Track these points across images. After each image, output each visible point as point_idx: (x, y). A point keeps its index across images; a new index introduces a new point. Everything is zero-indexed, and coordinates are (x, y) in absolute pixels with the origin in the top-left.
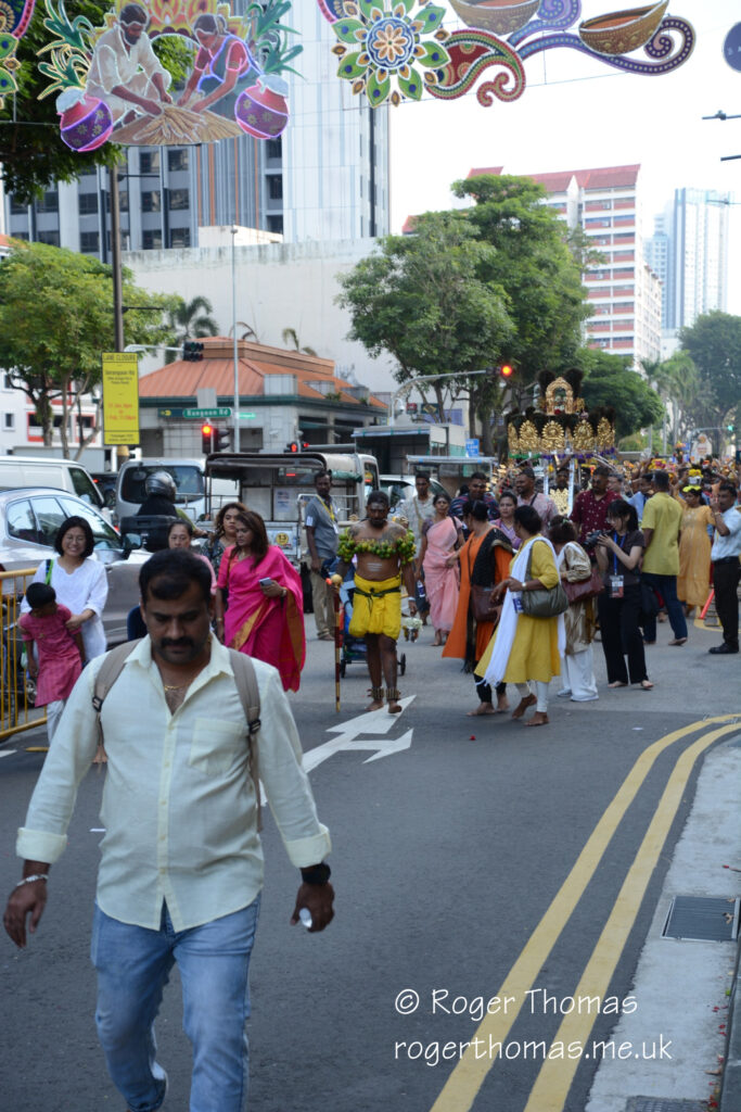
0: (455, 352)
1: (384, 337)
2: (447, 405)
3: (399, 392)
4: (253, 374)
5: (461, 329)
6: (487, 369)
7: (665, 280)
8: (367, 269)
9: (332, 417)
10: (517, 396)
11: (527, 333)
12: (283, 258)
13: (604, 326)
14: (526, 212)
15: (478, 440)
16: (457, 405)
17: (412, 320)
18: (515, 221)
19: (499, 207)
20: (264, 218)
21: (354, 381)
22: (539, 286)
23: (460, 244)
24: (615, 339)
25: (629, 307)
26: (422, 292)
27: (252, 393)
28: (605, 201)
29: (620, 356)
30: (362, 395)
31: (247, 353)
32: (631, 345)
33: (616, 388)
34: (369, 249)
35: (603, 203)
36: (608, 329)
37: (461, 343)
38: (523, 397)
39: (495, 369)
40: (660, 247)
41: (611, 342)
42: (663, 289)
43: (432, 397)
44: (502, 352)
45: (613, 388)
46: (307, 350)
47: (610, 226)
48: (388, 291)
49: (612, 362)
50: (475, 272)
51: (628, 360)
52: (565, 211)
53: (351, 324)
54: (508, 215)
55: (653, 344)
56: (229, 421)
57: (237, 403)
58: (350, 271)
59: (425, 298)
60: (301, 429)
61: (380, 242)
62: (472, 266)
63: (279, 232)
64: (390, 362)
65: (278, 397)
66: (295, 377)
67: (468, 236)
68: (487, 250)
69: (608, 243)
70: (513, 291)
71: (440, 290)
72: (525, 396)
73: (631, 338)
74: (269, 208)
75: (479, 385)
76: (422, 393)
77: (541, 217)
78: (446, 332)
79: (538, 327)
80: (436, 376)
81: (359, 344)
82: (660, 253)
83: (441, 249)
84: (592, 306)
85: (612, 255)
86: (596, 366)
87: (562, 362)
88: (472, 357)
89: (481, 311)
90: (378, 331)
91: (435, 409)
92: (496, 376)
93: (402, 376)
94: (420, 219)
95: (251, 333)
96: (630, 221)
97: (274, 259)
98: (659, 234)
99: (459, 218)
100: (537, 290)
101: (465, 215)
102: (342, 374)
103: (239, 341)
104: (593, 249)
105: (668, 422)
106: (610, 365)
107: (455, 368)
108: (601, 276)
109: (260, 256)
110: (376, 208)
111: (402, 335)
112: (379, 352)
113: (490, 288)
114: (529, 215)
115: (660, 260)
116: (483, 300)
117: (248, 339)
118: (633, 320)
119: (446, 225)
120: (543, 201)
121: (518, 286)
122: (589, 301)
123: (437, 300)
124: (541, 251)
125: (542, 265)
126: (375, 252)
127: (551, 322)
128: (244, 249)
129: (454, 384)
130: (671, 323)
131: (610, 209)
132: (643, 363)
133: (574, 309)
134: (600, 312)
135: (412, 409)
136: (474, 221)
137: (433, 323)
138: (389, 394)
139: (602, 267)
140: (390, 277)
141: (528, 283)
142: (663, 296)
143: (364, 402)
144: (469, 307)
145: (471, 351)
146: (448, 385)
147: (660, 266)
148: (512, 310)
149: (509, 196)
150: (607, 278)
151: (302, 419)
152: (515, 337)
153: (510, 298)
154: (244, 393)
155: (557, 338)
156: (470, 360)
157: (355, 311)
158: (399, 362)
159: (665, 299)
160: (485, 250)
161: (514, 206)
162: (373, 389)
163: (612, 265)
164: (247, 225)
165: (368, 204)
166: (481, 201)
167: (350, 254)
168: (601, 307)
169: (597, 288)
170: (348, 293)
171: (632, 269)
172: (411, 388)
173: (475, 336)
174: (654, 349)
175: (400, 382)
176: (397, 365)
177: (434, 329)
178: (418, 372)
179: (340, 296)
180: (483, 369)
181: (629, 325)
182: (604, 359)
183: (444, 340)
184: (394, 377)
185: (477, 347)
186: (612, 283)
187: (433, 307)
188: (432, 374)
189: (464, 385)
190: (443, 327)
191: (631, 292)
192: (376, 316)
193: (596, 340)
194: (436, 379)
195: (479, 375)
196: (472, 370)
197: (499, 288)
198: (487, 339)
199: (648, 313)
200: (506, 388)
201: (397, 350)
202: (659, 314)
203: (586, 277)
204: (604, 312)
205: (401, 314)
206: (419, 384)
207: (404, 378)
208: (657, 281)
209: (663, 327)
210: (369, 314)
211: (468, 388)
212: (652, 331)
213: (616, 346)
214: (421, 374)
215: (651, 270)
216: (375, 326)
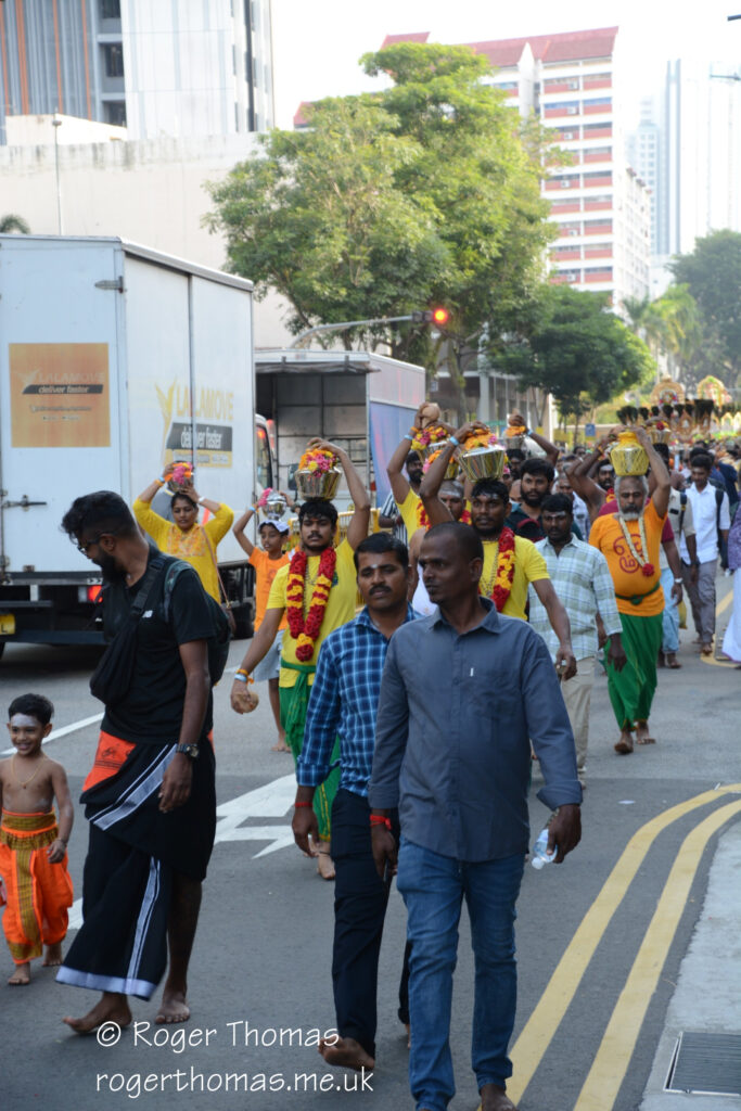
0: (368, 291)
1: (272, 270)
3: (293, 346)
5: (376, 260)
6: (414, 315)
7: (654, 187)
8: (246, 176)
10: (455, 351)
11: (467, 264)
12: (128, 161)
13: (571, 252)
14: (461, 96)
17: (311, 247)
18: (447, 108)
19: (425, 90)
20: (98, 105)
22: (481, 199)
23: (373, 142)
24: (588, 270)
25: (605, 226)
26: (322, 209)
28: (571, 78)
29: (594, 293)
32: (610, 278)
33: (591, 337)
34: (246, 148)
35: (568, 82)
36: (577, 257)
37: (376, 279)
38: (463, 351)
39: (424, 314)
40: (647, 142)
41: (582, 274)
42: (652, 200)
44: (432, 290)
45: (585, 338)
47: (578, 113)
48: (275, 207)
49: (583, 302)
50: (393, 180)
51: (605, 298)
52: (515, 93)
53: (225, 254)
54: (436, 100)
55: (640, 277)
58: (223, 178)
59: (325, 218)
61: (262, 139)
62: (390, 171)
63: (120, 125)
64: (281, 306)
67: (383, 129)
68: (409, 150)
69: (576, 137)
70: (446, 206)
71: (347, 206)
72: (467, 349)
73: (610, 269)
74: (105, 90)
75: (403, 336)
76: (325, 348)
77: (483, 102)
78: (358, 262)
80: (346, 325)
82: (647, 151)
83: (346, 147)
84: (555, 225)
85: (581, 154)
86: (561, 307)
88: (393, 298)
89: (404, 235)
92: (426, 325)
93: (298, 325)
94: (318, 106)
96: (605, 105)
97: (114, 163)
98: (647, 124)
99: (368, 105)
100: (480, 205)
101: (379, 100)
104: (554, 145)
106: (581, 306)
107: (369, 314)
108: (567, 183)
109: (95, 158)
110: (255, 90)
111: (296, 268)
112: (265, 292)
113: (415, 202)
114: (466, 100)
115: (648, 160)
116: (407, 219)
118: (611, 244)
119: (353, 115)
120: (485, 80)
121: (452, 198)
122: (553, 218)
123: (344, 220)
124: (485, 148)
125: (486, 169)
126: (255, 153)
127: (501, 250)
128: (72, 149)
129: (368, 335)
130: (663, 247)
131: (578, 89)
132: (625, 303)
133: (531, 229)
134: (566, 233)
136: (392, 108)
137: (338, 251)
139: (567, 170)
140: (277, 187)
141: (466, 193)
142: (652, 209)
144: (389, 228)
145: (391, 290)
146: (362, 339)
147: (647, 169)
148: (445, 232)
149: (439, 73)
150: (575, 186)
153: (443, 217)
155: (508, 269)
156: (389, 301)
157: (230, 236)
158: (292, 305)
159: (655, 214)
160: (406, 149)
161: (446, 87)
163: (582, 168)
164: (74, 114)
165: (245, 85)
166: (401, 79)
167: (221, 156)
168: (568, 226)
169: (561, 200)
170: (221, 210)
171: (609, 174)
172: (310, 341)
173: (395, 268)
174: (641, 283)
175: (295, 333)
176: (289, 310)
177: (340, 260)
178: (320, 319)
179: (210, 214)
180: (408, 315)
181: (606, 251)
182: (573, 298)
183: (354, 275)
184: (286, 327)
185: (400, 284)
186: (582, 192)
187: (337, 229)
188: (338, 321)
189: (382, 337)
190: (352, 257)
191: (608, 205)
192: (260, 243)
193: (561, 272)
194: (343, 329)
195: (403, 322)
196: (393, 316)
197: (428, 202)
198: (413, 272)
199: (632, 233)
200: (439, 340)
201: (289, 289)
202: (646, 235)
203: (546, 184)
204: (572, 234)
205: (292, 240)
206: (321, 336)
207: (301, 327)
208: (643, 189)
209: (653, 253)
210: (250, 239)
211: (389, 341)
212: (637, 259)
213: (589, 280)
214: (324, 322)
215: (635, 175)
216: (259, 256)
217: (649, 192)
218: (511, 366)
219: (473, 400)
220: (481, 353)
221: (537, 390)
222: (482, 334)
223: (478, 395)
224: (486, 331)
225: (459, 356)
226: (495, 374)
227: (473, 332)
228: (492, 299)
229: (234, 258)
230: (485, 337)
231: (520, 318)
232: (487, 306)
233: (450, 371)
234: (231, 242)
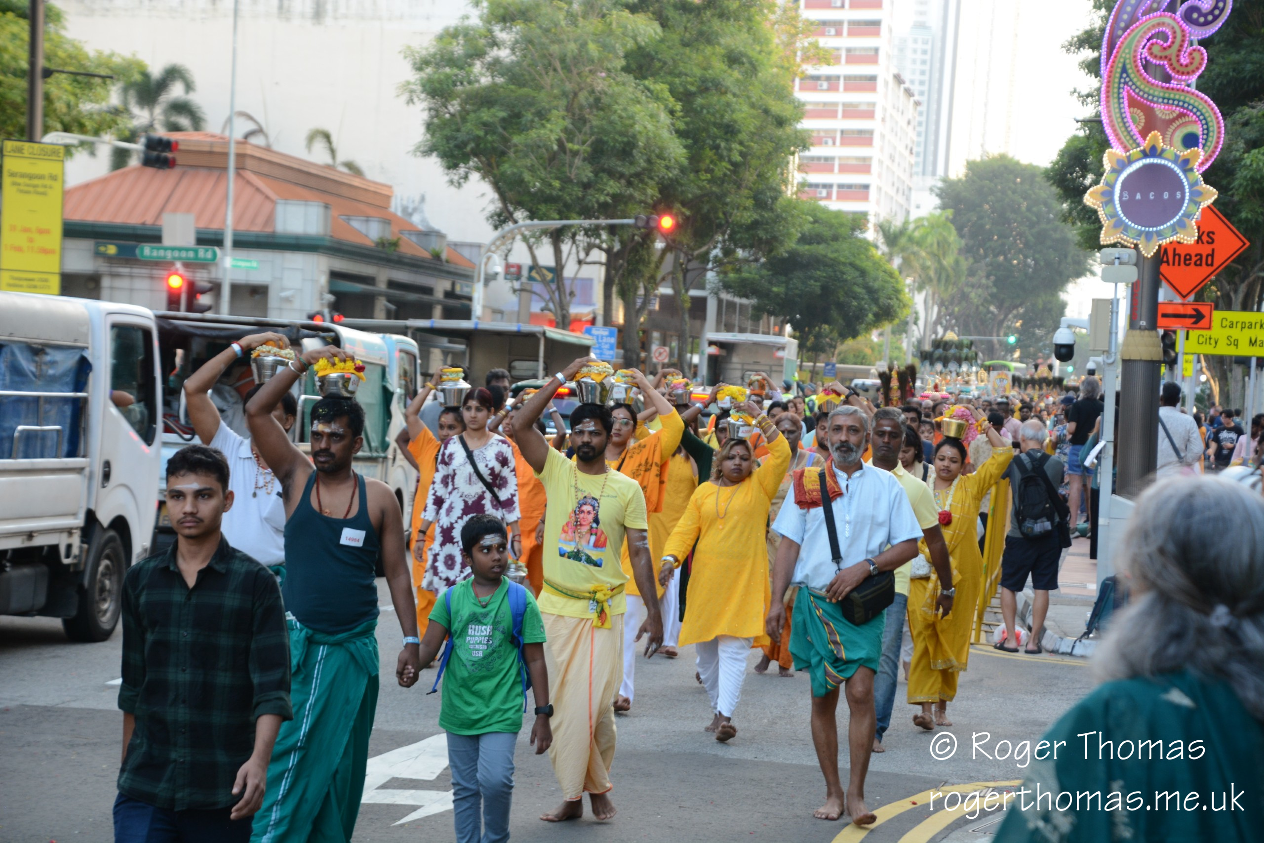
0: (586, 186)
1: (476, 153)
2: (570, 270)
3: (494, 243)
4: (259, 198)
5: (598, 151)
6: (636, 218)
7: (924, 99)
8: (454, 44)
9: (383, 275)
10: (681, 264)
11: (703, 166)
12: (318, 14)
13: (826, 164)
15: (615, 330)
16: (587, 272)
17: (523, 129)
21: (424, 220)
22: (726, 93)
23: (604, 16)
24: (841, 186)
25: (864, 138)
26: (539, 88)
27: (257, 228)
29: (847, 213)
30: (435, 245)
31: (249, 163)
32: (865, 198)
33: (839, 263)
34: (456, 11)
36: (831, 170)
37: (596, 174)
38: (691, 266)
39: (649, 219)
40: (919, 46)
41: (835, 190)
42: (921, 114)
43: (545, 255)
44: (661, 192)
45: (833, 264)
46: (350, 166)
47: (842, 6)
48: (485, 81)
49: (834, 221)
50: (624, 62)
53: (422, 129)
55: (901, 199)
56: (213, 269)
57: (228, 241)
58: (425, 44)
59: (542, 98)
60: (331, 292)
61: (476, 2)
62: (621, 52)
64: (483, 195)
65: (297, 238)
66: (327, 207)
68: (646, 28)
69: (839, 34)
70: (685, 97)
71: (568, 87)
72: (693, 265)
73: (866, 187)
75: (622, 243)
76: (530, 248)
78: (575, 154)
79: (721, 158)
80: (558, 224)
81: (434, 163)
82: (919, 56)
83: (572, 19)
84: (808, 132)
85: (843, 54)
86: (810, 226)
87: (756, 216)
88: (614, 197)
89: (632, 126)
90: (465, 144)
91: (549, 276)
92: (650, 231)
93: (501, 219)
95: (259, 131)
97: (303, 15)
98: (921, 26)
100: (722, 100)
102: (405, 209)
103: (238, 143)
104: (813, 39)
105: (915, 323)
106: (831, 226)
107: (586, 213)
108: (825, 85)
111: (503, 154)
112: (466, 177)
113: (648, 90)
115: (919, 67)
116: (636, 107)
117: (254, 140)
118: (870, 158)
121: (693, 89)
122: (806, 124)
123: (564, 102)
124: (732, 37)
125: (733, 59)
126: (467, 17)
127: (742, 154)
129: (580, 237)
130: (930, 168)
132: (882, 228)
133: (779, 132)
134: (820, 142)
135: (513, 272)
137: (553, 137)
138: (479, 246)
139: (826, 70)
140: (489, 59)
141: (709, 86)
142: (920, 124)
143: (437, 257)
144: (615, 118)
145: (613, 187)
146: (574, 242)
147: (918, 77)
148: (681, 126)
150: (833, 88)
151: (335, 275)
152: (683, 170)
153: (678, 107)
154: (243, 227)
155: (750, 177)
156: (609, 200)
157: (430, 109)
158: (496, 196)
159: (922, 129)
160: (643, 28)
162: (453, 235)
163: (843, 69)
167: (428, 18)
168: (822, 134)
169: (817, 104)
170: (422, 79)
171: (873, 78)
172: (514, 239)
173: (619, 163)
174: (902, 206)
175: (496, 227)
176: (492, 201)
177: (555, 147)
178: (526, 213)
179: (408, 83)
180: (629, 218)
181: (864, 166)
182: (823, 216)
183: (571, 166)
184: (487, 219)
185: (623, 181)
186: (841, 97)
187: (555, 112)
188: (549, 218)
189: (597, 241)
190: (569, 145)
191: (869, 114)
192: (464, 120)
193: (811, 185)
194: (554, 227)
195: (623, 226)
196: (612, 218)
197: (662, 90)
198: (639, 169)
199: (895, 148)
200: (664, 251)
201: (494, 177)
202: (911, 153)
203: (801, 84)
204: (826, 143)
205: (503, 120)
206: (527, 233)
207: (504, 222)
208: (912, 99)
209: (917, 173)
210: (452, 115)
211: (604, 246)
212: (899, 178)
213: (840, 197)
214: (531, 218)
215: (904, 83)
216: (462, 136)
217: (917, 104)
218: (744, 288)
219: (697, 323)
220: (711, 270)
221: (772, 319)
222: (715, 247)
223: (703, 317)
224: (719, 245)
225: (686, 272)
226: (725, 296)
227: (704, 244)
228: (728, 208)
229: (433, 135)
230: (717, 252)
231: (761, 234)
232: (721, 215)
233: (674, 288)
234: (432, 117)
